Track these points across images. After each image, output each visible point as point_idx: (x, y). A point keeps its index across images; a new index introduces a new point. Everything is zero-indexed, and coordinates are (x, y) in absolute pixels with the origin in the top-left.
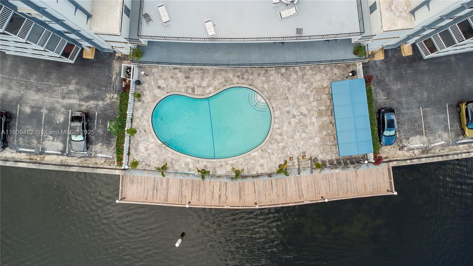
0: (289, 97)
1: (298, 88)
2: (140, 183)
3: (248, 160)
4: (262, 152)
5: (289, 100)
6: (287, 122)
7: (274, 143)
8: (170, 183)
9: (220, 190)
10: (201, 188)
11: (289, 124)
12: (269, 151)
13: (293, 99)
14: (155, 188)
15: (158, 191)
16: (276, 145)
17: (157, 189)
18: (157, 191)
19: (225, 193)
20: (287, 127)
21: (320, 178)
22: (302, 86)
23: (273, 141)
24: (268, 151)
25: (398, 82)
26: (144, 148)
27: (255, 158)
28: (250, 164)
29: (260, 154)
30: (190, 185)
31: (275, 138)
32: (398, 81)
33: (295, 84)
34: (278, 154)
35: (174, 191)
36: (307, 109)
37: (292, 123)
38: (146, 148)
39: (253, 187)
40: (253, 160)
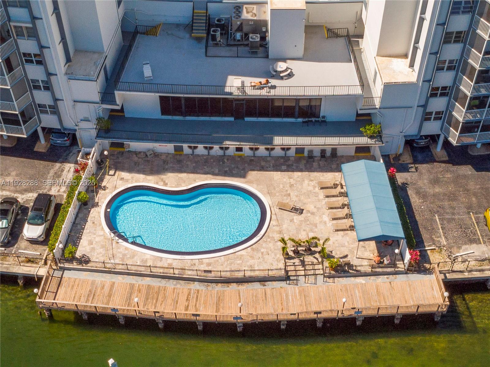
0: (291, 194)
1: (304, 185)
2: (71, 286)
3: (231, 259)
4: (252, 251)
5: (291, 197)
6: (288, 220)
7: (270, 242)
8: (114, 289)
9: (187, 300)
10: (159, 296)
11: (291, 221)
12: (262, 250)
13: (297, 196)
14: (91, 293)
15: (95, 297)
16: (272, 244)
17: (94, 295)
18: (93, 298)
19: (194, 304)
20: (289, 225)
21: (339, 290)
22: (308, 184)
23: (269, 240)
24: (260, 250)
25: (435, 186)
26: (87, 242)
27: (242, 258)
28: (234, 265)
29: (249, 253)
30: (144, 291)
31: (271, 236)
32: (435, 184)
33: (299, 181)
34: (276, 255)
35: (119, 298)
36: (315, 207)
37: (295, 221)
38: (91, 241)
39: (238, 297)
40: (239, 260)
